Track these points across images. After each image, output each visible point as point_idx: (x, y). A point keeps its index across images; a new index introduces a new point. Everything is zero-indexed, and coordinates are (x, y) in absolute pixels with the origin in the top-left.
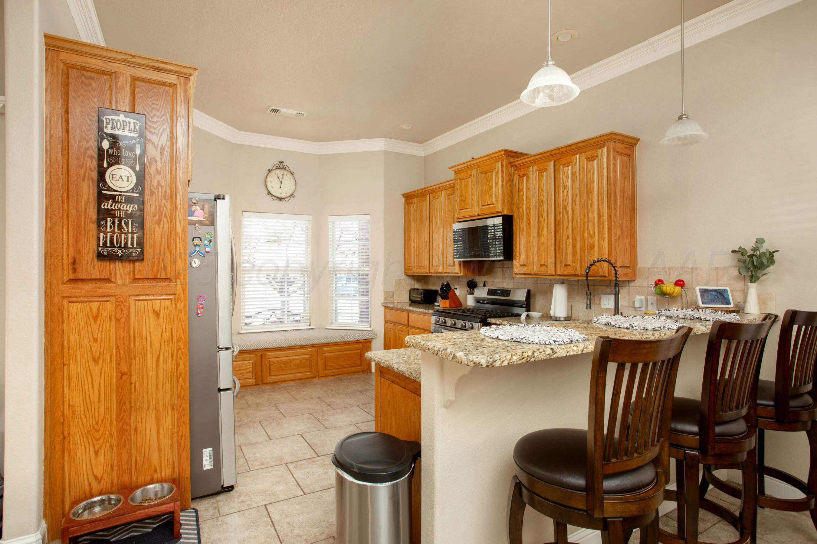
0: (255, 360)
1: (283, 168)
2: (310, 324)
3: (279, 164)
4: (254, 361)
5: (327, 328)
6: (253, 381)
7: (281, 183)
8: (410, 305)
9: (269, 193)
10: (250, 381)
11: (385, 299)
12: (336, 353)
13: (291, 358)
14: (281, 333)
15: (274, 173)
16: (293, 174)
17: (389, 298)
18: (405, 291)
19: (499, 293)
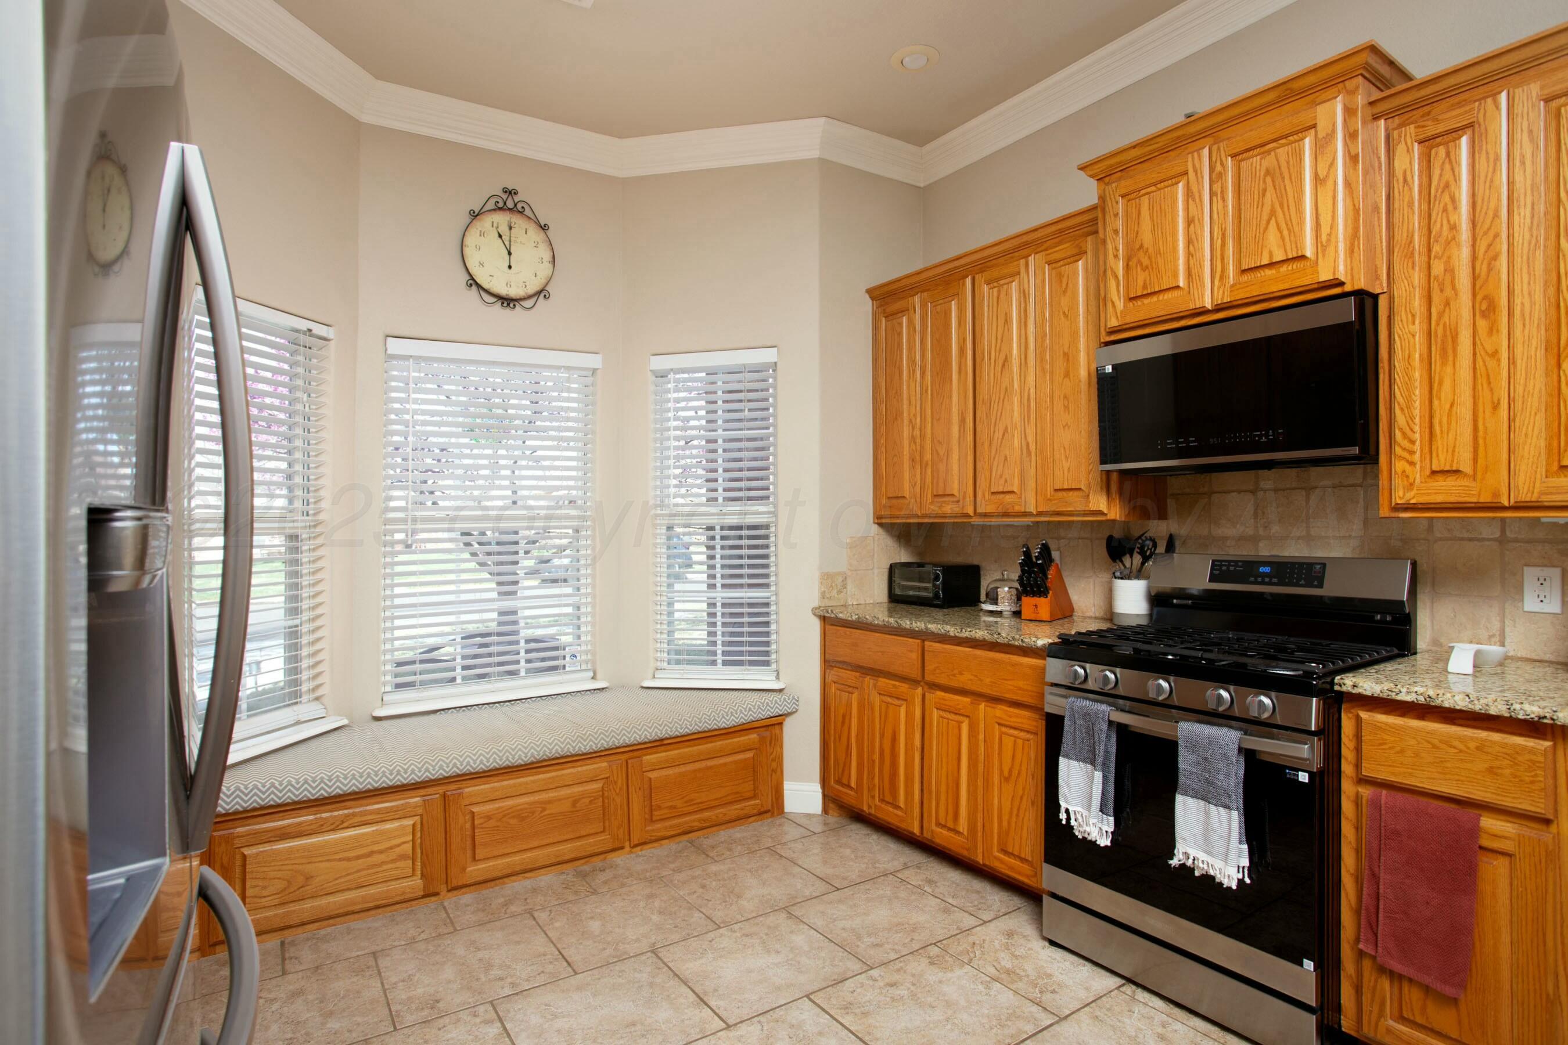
0: (421, 815)
1: (517, 210)
2: (595, 673)
3: (505, 197)
4: (417, 818)
5: (646, 684)
6: (416, 883)
7: (510, 253)
8: (891, 612)
9: (473, 282)
10: (406, 883)
11: (823, 596)
12: (682, 769)
13: (544, 796)
14: (507, 709)
15: (487, 222)
16: (544, 228)
17: (834, 593)
18: (876, 571)
19: (1264, 575)
